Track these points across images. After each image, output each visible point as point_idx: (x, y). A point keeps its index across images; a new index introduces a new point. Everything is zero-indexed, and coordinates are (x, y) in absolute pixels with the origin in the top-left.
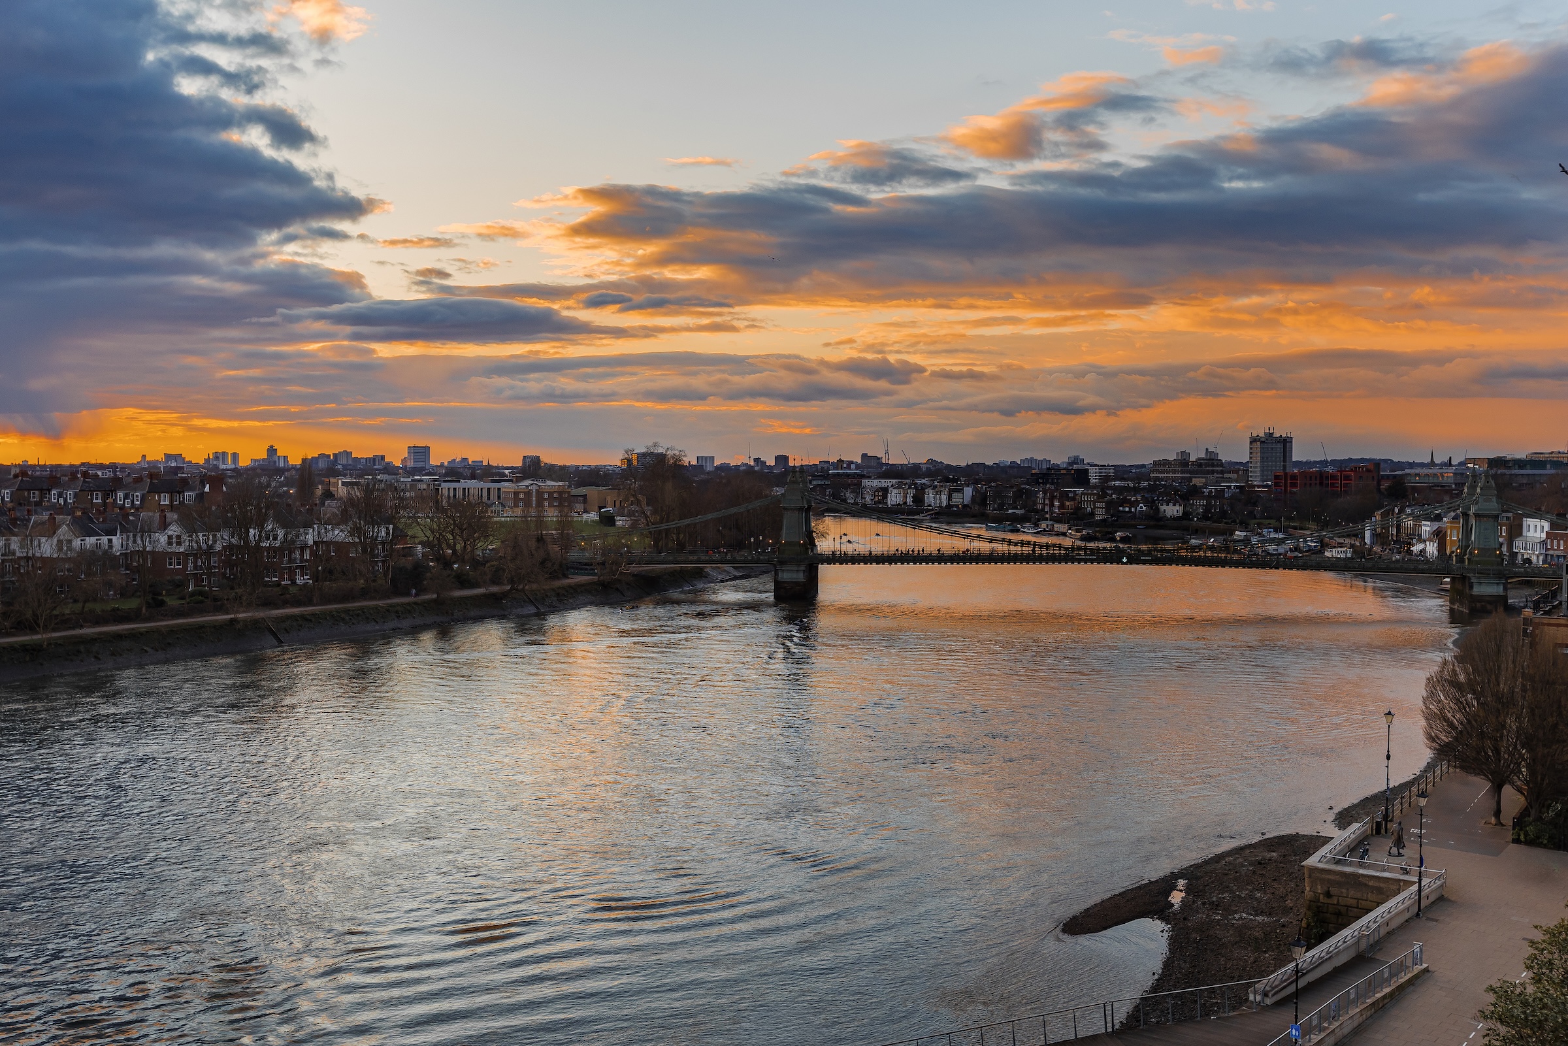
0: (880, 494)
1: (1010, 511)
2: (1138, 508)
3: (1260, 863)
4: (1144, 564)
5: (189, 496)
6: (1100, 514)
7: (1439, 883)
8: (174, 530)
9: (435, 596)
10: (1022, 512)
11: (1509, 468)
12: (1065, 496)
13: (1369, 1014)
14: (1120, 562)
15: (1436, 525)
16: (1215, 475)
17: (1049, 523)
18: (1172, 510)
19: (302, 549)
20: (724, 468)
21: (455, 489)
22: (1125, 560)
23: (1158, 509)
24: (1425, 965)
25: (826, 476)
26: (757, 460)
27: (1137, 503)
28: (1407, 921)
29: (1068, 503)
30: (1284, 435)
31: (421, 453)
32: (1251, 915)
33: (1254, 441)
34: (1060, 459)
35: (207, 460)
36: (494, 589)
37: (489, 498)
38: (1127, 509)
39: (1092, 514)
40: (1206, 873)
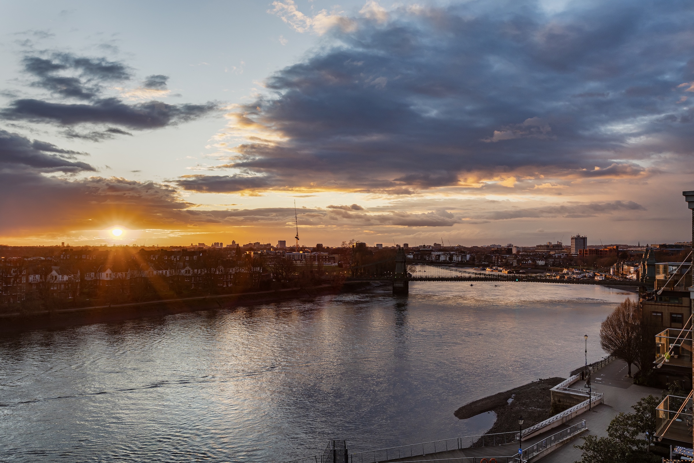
0: (438, 257)
1: (483, 263)
2: (529, 262)
3: (544, 389)
4: (524, 281)
5: (195, 257)
6: (515, 264)
7: (599, 398)
8: (188, 268)
9: (274, 291)
10: (487, 263)
11: (668, 248)
12: (502, 258)
13: (560, 446)
14: (515, 281)
15: (636, 268)
16: (559, 250)
17: (496, 267)
18: (541, 263)
19: (231, 275)
20: (386, 248)
21: (290, 255)
22: (517, 280)
23: (536, 262)
24: (587, 428)
25: (419, 251)
26: (397, 245)
27: (528, 260)
28: (585, 412)
29: (503, 260)
30: (584, 236)
31: (283, 243)
32: (536, 408)
33: (572, 239)
34: (504, 245)
35: (212, 245)
36: (295, 289)
37: (301, 258)
38: (525, 262)
39: (512, 264)
40: (523, 392)
